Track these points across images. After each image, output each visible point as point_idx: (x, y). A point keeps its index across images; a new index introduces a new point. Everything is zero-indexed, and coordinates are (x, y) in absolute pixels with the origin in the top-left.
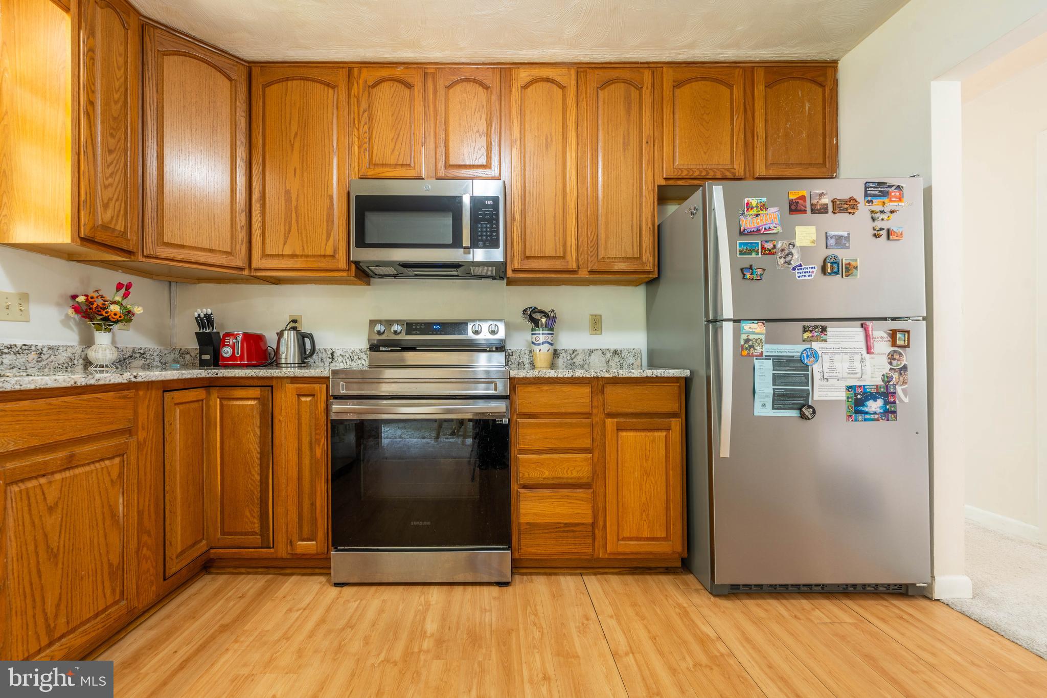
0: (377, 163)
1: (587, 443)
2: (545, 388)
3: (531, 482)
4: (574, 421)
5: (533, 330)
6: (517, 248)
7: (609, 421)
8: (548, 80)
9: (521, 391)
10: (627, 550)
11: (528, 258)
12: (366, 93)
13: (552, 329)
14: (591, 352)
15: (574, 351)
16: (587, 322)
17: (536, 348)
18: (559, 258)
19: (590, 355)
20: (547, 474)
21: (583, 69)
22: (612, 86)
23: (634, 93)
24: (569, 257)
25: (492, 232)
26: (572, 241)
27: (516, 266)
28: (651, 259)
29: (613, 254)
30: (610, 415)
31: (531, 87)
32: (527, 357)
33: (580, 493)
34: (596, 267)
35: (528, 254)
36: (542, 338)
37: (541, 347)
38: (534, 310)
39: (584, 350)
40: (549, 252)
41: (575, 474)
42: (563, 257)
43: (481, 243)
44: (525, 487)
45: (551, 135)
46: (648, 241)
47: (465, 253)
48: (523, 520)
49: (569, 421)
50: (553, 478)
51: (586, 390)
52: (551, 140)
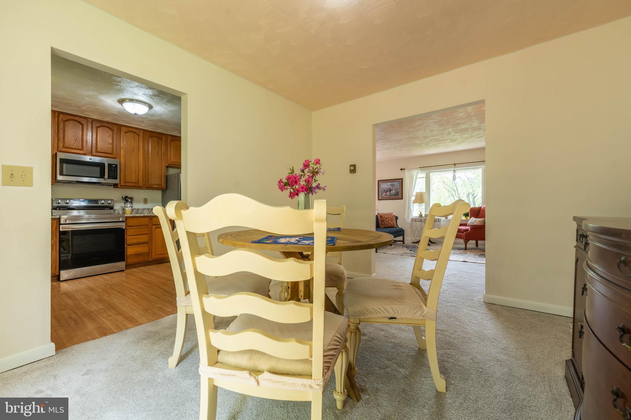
0: (67, 147)
1: (147, 232)
2: (135, 219)
3: (131, 244)
4: (144, 227)
5: (125, 203)
6: (122, 179)
7: (153, 226)
8: (134, 132)
9: (128, 220)
10: (158, 257)
11: (126, 182)
12: (62, 123)
13: (132, 203)
14: (144, 209)
15: (138, 209)
16: (142, 200)
17: (127, 209)
18: (136, 183)
19: (144, 210)
20: (136, 241)
21: (145, 131)
22: (154, 138)
23: (160, 141)
24: (140, 183)
25: (115, 174)
26: (140, 178)
27: (122, 184)
28: (164, 185)
29: (153, 183)
30: (154, 225)
31: (128, 133)
32: (121, 211)
33: (145, 245)
34: (148, 186)
35: (126, 181)
36: (129, 205)
37: (128, 208)
38: (126, 197)
39: (141, 209)
40: (133, 180)
41: (144, 240)
42: (138, 183)
43: (111, 178)
44: (129, 245)
45: (134, 148)
46: (163, 180)
47: (104, 180)
48: (128, 254)
49: (143, 227)
50: (138, 242)
51: (147, 219)
52: (134, 149)
